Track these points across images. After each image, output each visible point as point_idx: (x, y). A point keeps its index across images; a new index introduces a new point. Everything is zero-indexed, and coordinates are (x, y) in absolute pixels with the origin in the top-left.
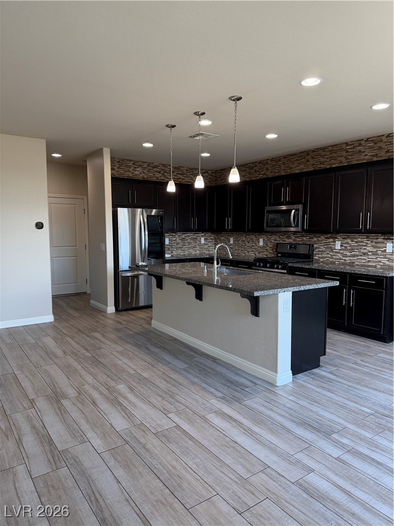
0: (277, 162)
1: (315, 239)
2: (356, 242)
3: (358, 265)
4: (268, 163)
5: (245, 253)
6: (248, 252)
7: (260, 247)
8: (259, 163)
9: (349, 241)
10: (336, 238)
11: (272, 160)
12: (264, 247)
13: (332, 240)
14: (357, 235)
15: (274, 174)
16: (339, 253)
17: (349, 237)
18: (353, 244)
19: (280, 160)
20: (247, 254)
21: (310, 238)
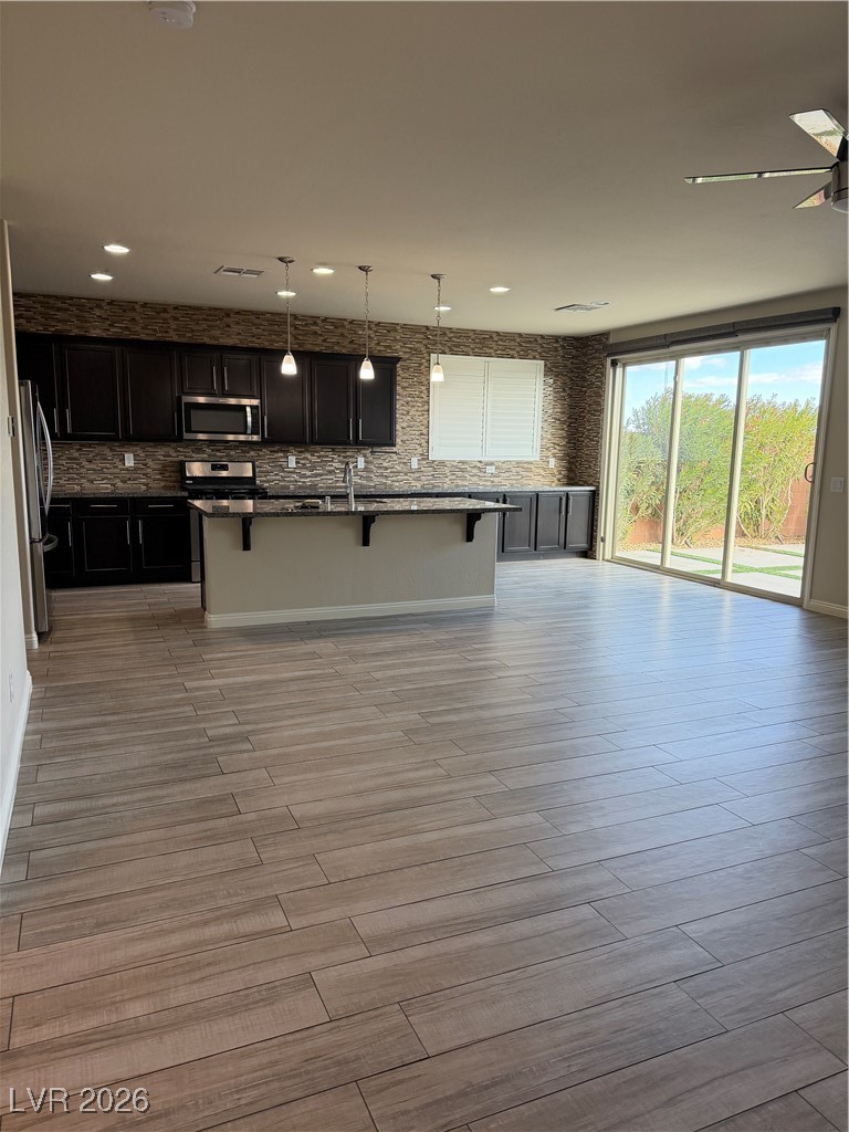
0: (158, 313)
1: (252, 453)
2: (319, 457)
3: (321, 487)
4: (134, 309)
5: (81, 485)
6: (92, 481)
7: (127, 469)
8: (108, 304)
9: (308, 455)
10: (288, 451)
11: (145, 305)
12: (136, 469)
13: (281, 454)
14: (318, 448)
15: (151, 332)
16: (294, 472)
17: (307, 451)
18: (314, 459)
19: (165, 311)
20: (87, 485)
21: (243, 452)
